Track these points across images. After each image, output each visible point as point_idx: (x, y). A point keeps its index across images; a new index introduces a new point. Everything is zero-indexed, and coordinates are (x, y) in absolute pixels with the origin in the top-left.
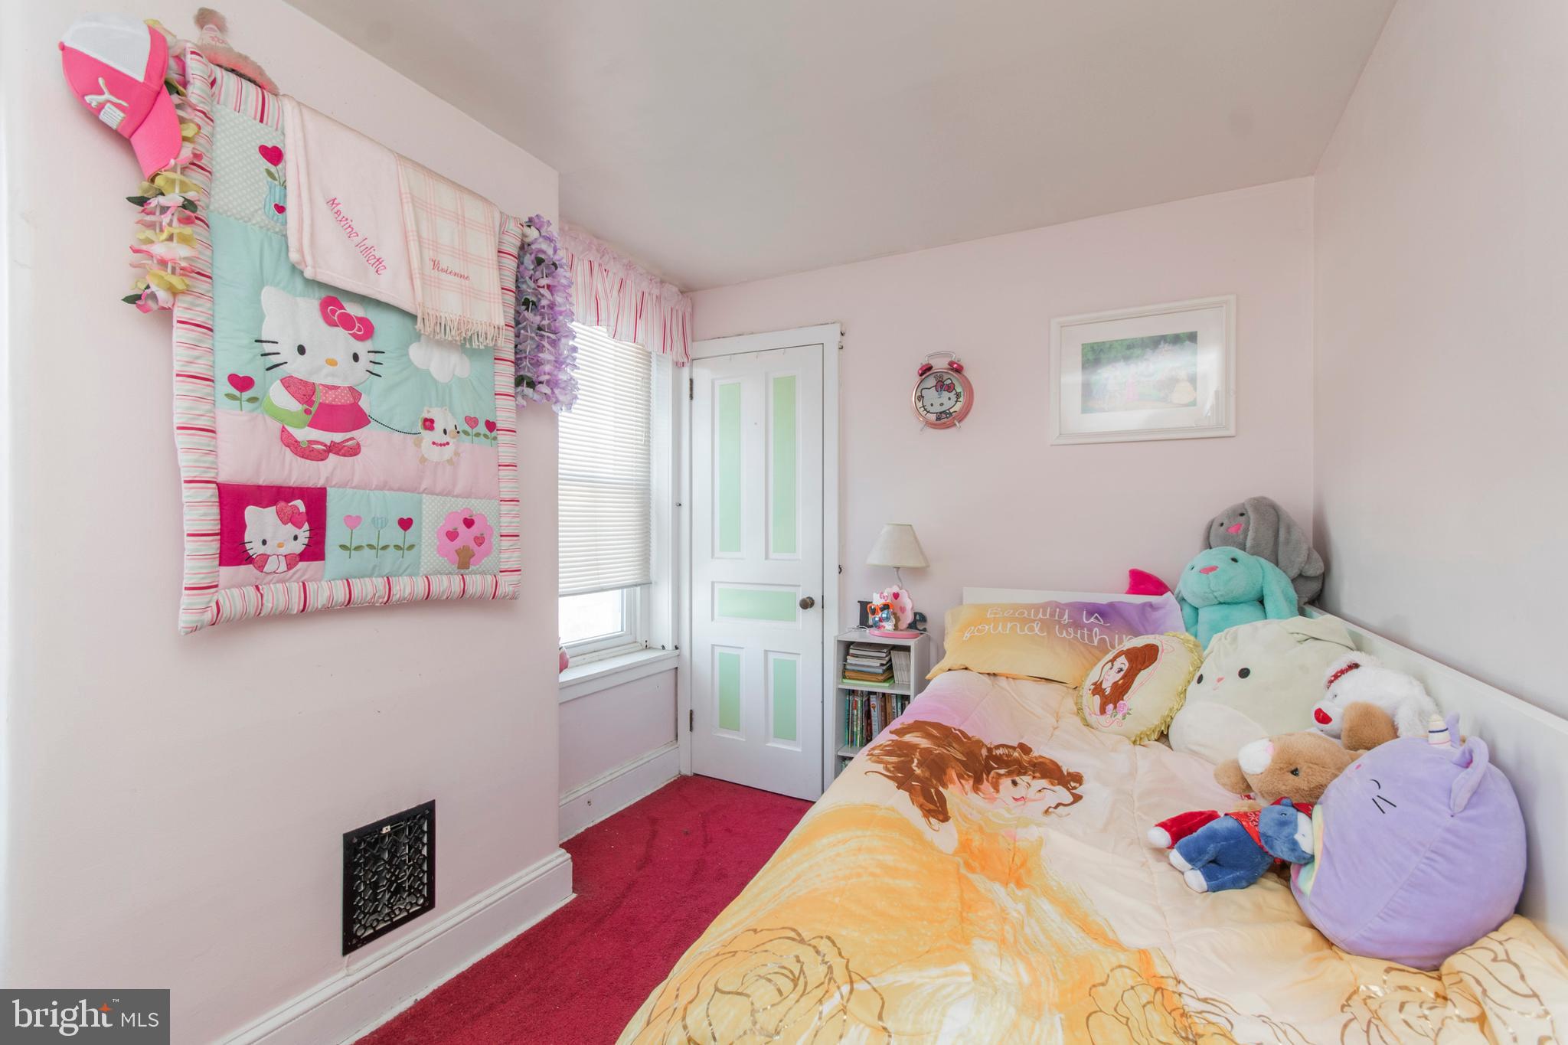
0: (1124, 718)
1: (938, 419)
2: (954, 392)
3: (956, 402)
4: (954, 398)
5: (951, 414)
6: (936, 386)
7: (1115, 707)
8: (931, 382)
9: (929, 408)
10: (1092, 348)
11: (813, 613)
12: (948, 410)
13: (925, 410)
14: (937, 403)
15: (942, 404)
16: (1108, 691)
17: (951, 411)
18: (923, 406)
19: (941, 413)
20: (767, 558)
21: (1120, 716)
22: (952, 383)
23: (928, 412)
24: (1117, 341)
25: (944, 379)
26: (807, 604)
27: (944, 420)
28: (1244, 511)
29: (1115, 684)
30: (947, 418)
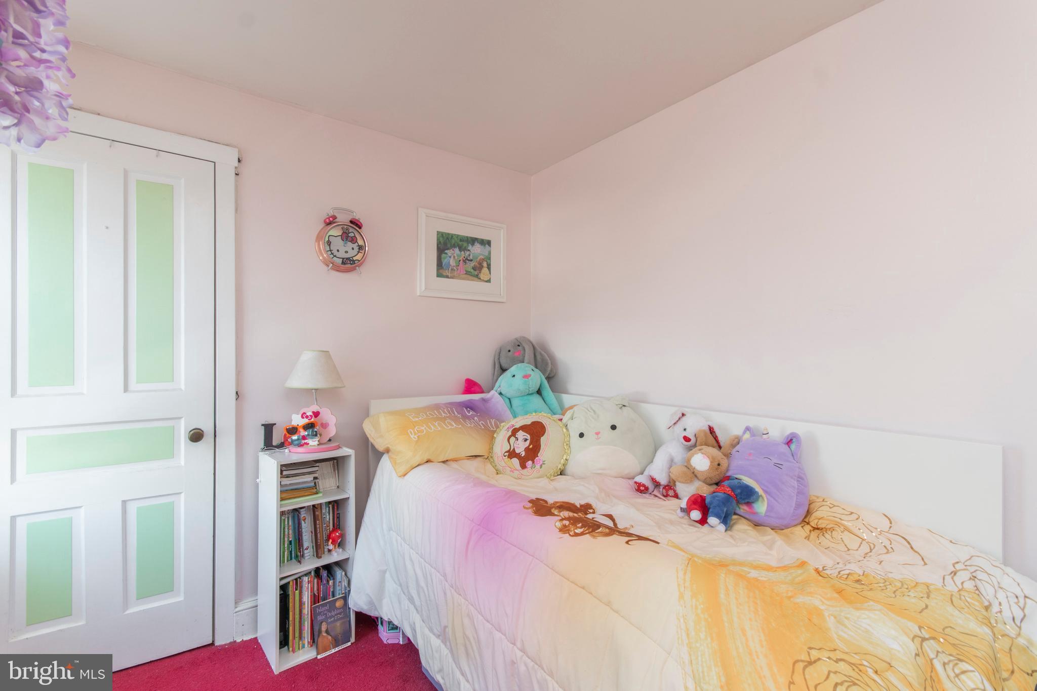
0: (541, 466)
1: (343, 263)
2: (356, 244)
3: (359, 252)
4: (356, 249)
5: (354, 261)
6: (341, 236)
7: (533, 462)
8: (336, 232)
9: (335, 253)
10: (442, 235)
11: (204, 446)
12: (352, 257)
13: (332, 254)
14: (342, 250)
15: (346, 252)
16: (523, 454)
17: (354, 258)
18: (331, 250)
19: (347, 259)
20: (126, 390)
21: (538, 467)
22: (355, 236)
23: (335, 256)
24: (455, 235)
25: (350, 231)
26: (196, 436)
27: (348, 264)
28: (519, 344)
29: (527, 449)
30: (351, 264)
